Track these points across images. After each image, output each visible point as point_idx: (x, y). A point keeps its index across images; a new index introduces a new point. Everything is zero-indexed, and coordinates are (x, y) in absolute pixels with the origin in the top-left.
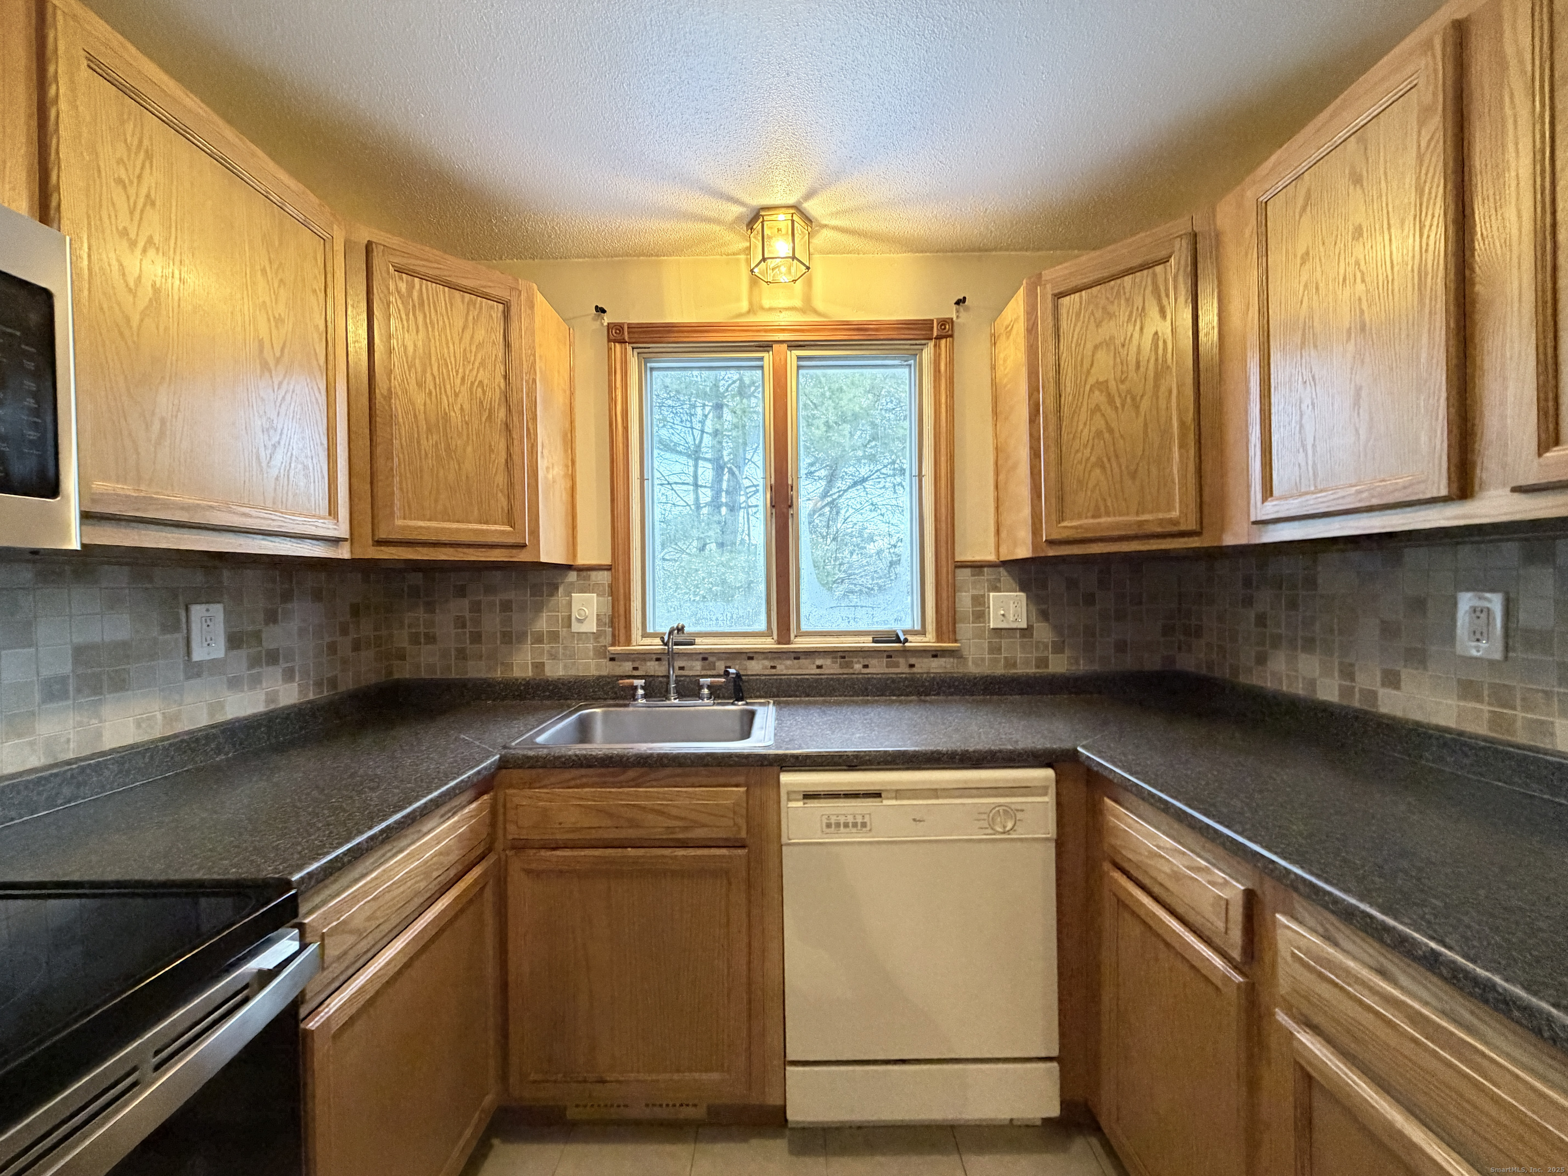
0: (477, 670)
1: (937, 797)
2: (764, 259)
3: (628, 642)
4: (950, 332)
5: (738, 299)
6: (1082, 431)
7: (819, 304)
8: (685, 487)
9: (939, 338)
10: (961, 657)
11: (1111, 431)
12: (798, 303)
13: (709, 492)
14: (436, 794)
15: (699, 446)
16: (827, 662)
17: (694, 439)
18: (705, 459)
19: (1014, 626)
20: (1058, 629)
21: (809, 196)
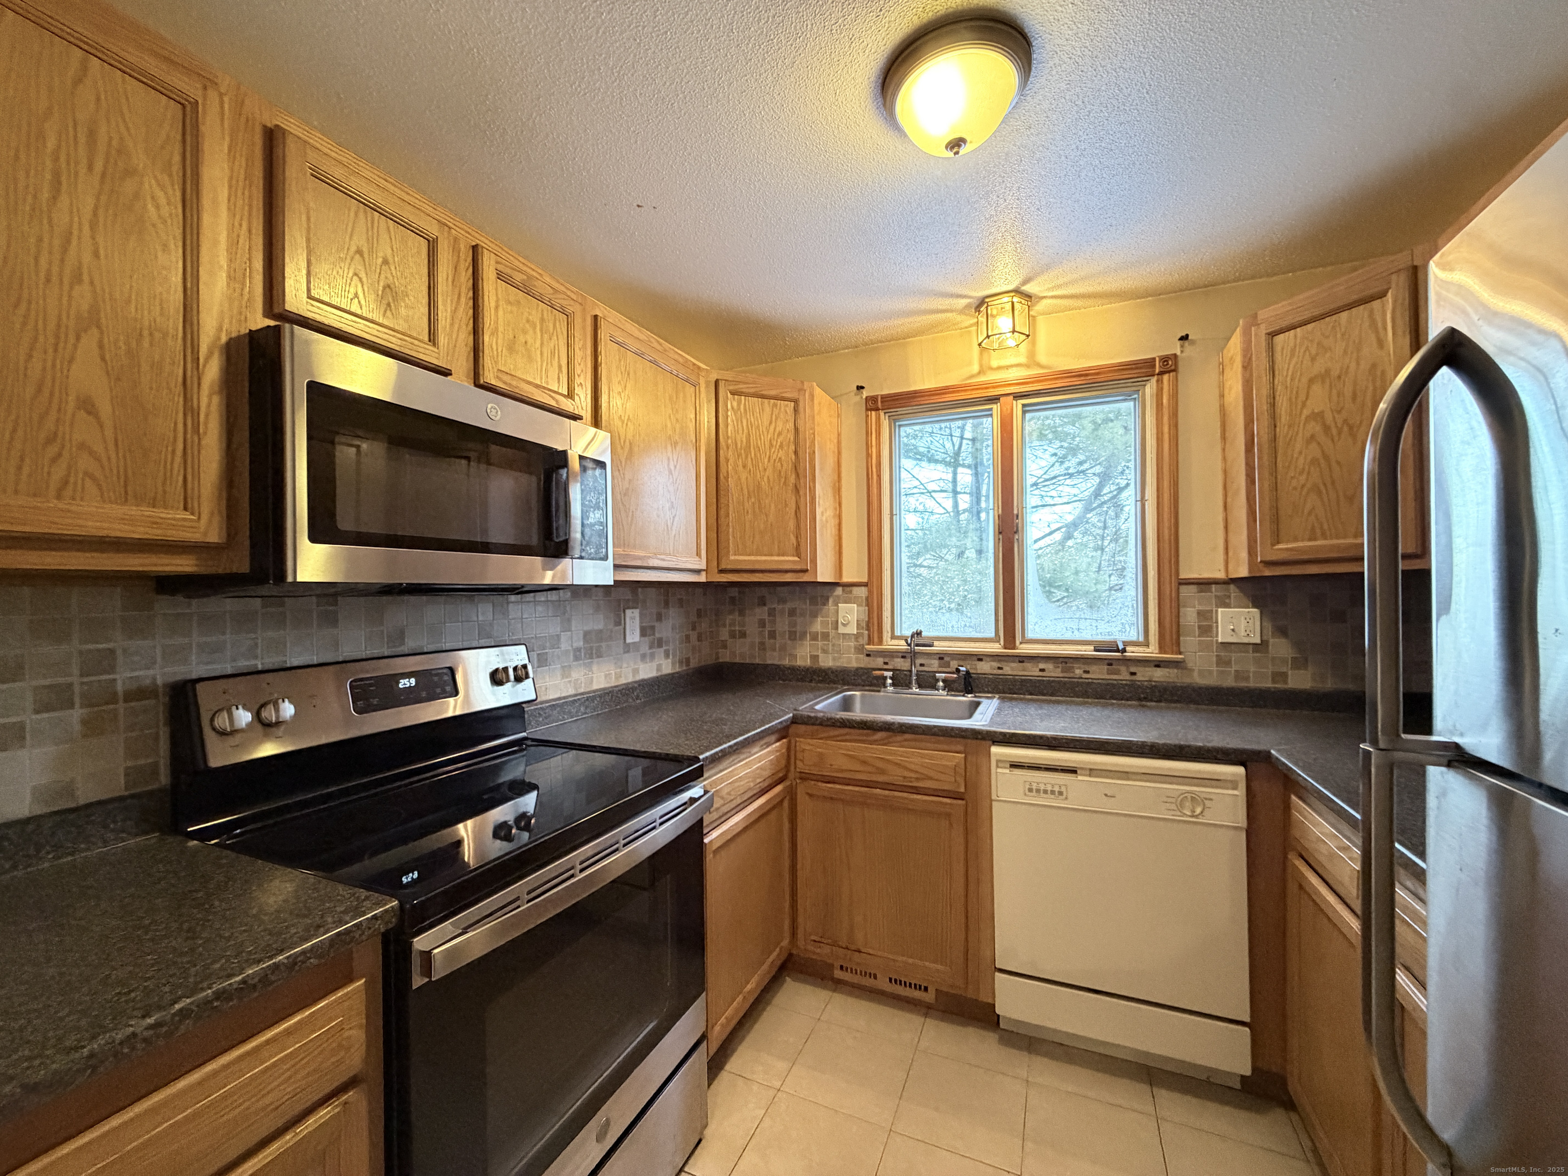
0: (773, 659)
1: (1128, 779)
2: (988, 337)
3: (880, 642)
4: (1173, 368)
5: (970, 363)
6: (1297, 459)
7: (1042, 358)
8: (944, 495)
9: (1161, 373)
10: (1186, 668)
11: (1326, 457)
12: (1022, 360)
13: (967, 498)
14: (759, 730)
15: (957, 454)
16: (1049, 666)
17: (954, 445)
18: (963, 466)
19: (1246, 640)
20: (1298, 645)
21: (1026, 281)
